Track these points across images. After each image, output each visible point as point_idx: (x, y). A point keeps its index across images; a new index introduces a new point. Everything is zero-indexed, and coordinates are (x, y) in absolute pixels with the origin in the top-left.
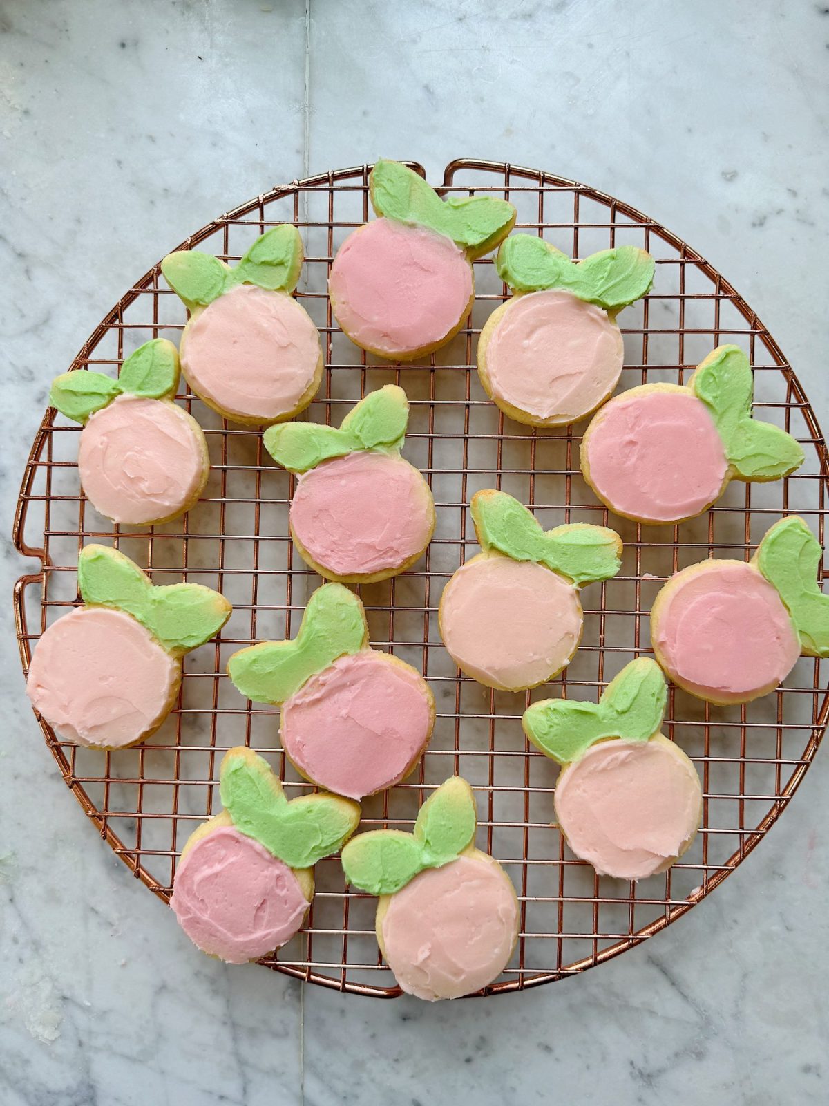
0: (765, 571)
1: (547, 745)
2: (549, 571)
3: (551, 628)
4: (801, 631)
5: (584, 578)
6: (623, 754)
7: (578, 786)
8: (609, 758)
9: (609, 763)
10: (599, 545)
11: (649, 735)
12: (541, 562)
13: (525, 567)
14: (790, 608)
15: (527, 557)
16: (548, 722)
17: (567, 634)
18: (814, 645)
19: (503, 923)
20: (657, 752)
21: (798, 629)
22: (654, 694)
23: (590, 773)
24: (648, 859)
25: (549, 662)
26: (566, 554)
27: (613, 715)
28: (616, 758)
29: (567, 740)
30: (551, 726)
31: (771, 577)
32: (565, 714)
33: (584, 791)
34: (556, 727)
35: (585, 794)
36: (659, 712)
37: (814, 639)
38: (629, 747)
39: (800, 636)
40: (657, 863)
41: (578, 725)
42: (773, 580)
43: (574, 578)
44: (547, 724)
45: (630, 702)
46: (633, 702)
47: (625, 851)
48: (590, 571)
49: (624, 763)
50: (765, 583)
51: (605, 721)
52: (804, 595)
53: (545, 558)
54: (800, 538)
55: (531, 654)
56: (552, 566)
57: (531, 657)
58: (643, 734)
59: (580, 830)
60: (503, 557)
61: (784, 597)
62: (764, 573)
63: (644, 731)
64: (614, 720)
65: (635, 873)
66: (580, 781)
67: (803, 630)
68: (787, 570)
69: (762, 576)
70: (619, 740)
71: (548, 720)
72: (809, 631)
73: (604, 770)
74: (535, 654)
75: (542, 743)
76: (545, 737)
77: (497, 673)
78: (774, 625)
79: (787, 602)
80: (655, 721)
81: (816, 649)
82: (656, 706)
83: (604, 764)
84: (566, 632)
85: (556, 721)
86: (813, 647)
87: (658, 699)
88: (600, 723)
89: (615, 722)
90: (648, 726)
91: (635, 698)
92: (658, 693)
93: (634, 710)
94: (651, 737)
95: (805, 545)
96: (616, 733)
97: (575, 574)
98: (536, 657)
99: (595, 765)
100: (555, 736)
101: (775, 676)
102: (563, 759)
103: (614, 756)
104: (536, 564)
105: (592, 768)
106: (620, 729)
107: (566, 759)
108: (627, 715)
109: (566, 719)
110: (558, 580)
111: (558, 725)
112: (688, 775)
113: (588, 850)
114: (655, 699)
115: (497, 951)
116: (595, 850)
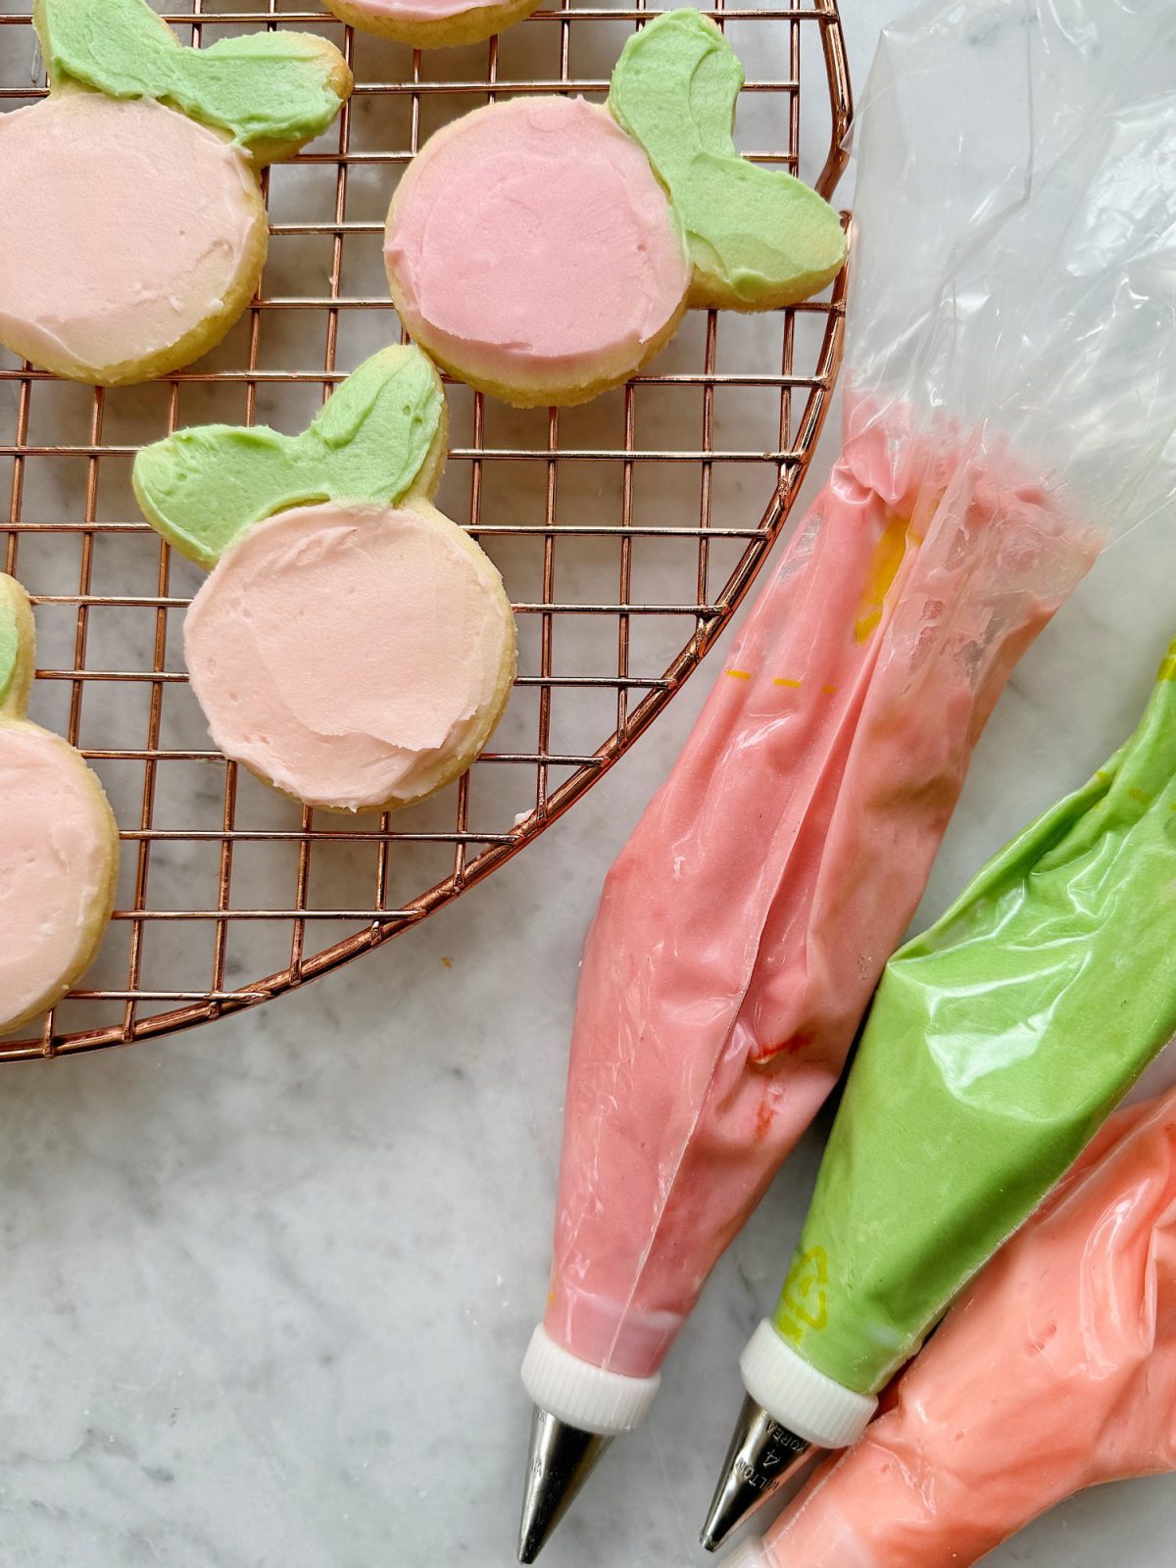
0: (620, 109)
1: (175, 520)
2: (183, 117)
3: (182, 233)
4: (690, 234)
5: (257, 127)
6: (331, 534)
7: (235, 603)
8: (302, 543)
9: (302, 552)
10: (290, 59)
11: (393, 494)
12: (165, 99)
13: (133, 110)
14: (671, 185)
15: (137, 88)
16: (176, 468)
17: (217, 244)
18: (721, 264)
19: (62, 865)
20: (411, 531)
21: (684, 228)
22: (408, 407)
23: (260, 574)
24: (379, 760)
25: (175, 303)
26: (219, 79)
27: (317, 452)
28: (319, 542)
29: (214, 505)
30: (182, 477)
31: (631, 121)
32: (213, 448)
33: (247, 614)
34: (191, 476)
35: (248, 621)
36: (419, 448)
37: (720, 251)
38: (347, 517)
39: (690, 246)
40: (399, 767)
41: (239, 472)
42: (635, 126)
43: (234, 127)
44: (173, 470)
45: (355, 420)
46: (361, 423)
47: (327, 739)
48: (267, 111)
49: (335, 554)
50: (618, 135)
51: (300, 464)
52: (700, 158)
53: (173, 88)
54: (693, 43)
55: (138, 286)
56: (185, 103)
57: (138, 292)
58: (381, 490)
59: (233, 696)
60: (85, 94)
61: (658, 161)
62: (618, 113)
63: (381, 484)
64: (320, 460)
65: (348, 789)
66: (239, 593)
67: (694, 231)
68: (665, 105)
69: (612, 120)
70: (326, 504)
71: (177, 465)
72: (712, 231)
73: (290, 569)
74: (146, 287)
75: (162, 515)
76: (169, 499)
77: (64, 329)
78: (635, 219)
79: (667, 176)
80: (407, 465)
81: (726, 273)
82: (411, 433)
83: (290, 555)
84: (215, 239)
85: (192, 463)
86: (718, 270)
87: (418, 421)
88: (290, 467)
89: (322, 466)
90: (392, 474)
91: (366, 414)
92: (417, 406)
93: (363, 441)
94: (399, 500)
95: (704, 57)
96: (324, 488)
97: (237, 117)
98: (146, 295)
99: (271, 556)
100: (189, 495)
101: (631, 324)
102: (207, 549)
103: (313, 536)
104: (153, 101)
105: (264, 562)
106: (332, 480)
107: (214, 550)
108: (348, 450)
109: (213, 459)
110: (201, 133)
111: (195, 471)
112: (476, 583)
113: (247, 739)
114: (409, 419)
115: (46, 927)
116: (264, 740)
